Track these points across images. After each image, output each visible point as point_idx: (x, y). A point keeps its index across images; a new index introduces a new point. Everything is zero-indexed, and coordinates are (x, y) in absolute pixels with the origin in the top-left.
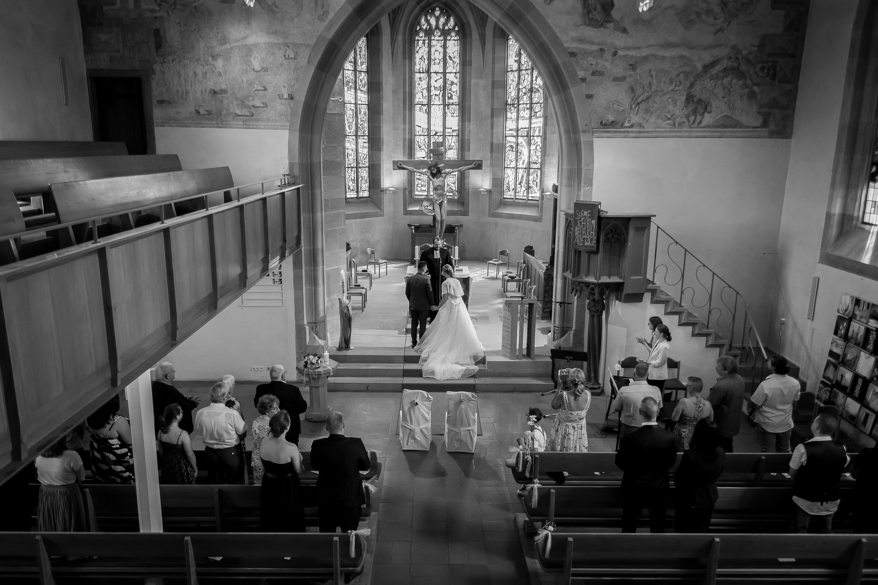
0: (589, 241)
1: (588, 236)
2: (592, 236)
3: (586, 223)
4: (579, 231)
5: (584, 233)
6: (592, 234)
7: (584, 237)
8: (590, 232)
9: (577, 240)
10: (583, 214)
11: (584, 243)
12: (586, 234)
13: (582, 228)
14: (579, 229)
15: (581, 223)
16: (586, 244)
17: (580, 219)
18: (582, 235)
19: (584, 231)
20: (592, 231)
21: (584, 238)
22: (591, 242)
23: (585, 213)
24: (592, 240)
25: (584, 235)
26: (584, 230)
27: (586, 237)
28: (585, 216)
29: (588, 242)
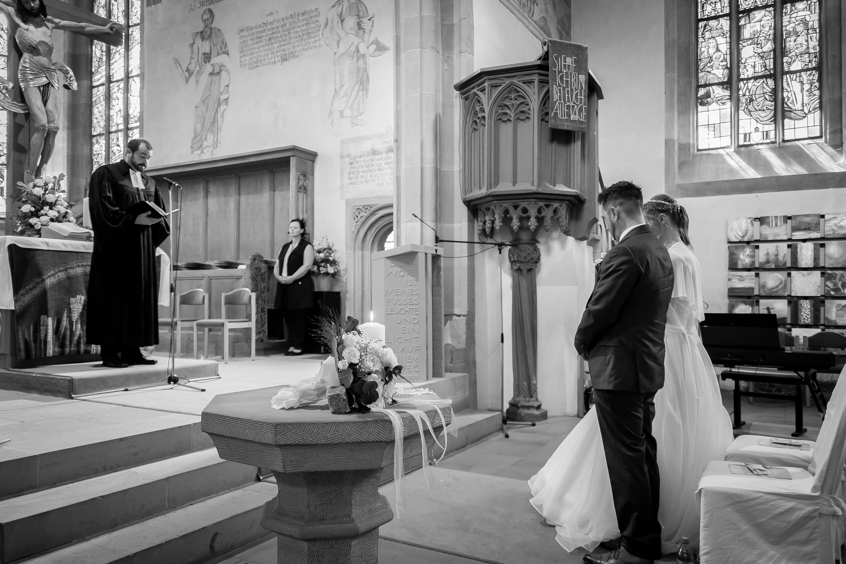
0: (577, 113)
1: (574, 103)
2: (580, 104)
3: (571, 79)
4: (560, 93)
5: (568, 97)
6: (581, 99)
7: (568, 104)
8: (577, 95)
9: (557, 110)
10: (565, 62)
11: (569, 115)
12: (572, 99)
13: (564, 88)
14: (560, 90)
15: (561, 78)
16: (572, 117)
17: (561, 71)
18: (564, 101)
19: (568, 94)
20: (581, 95)
21: (568, 107)
22: (579, 115)
23: (569, 60)
24: (580, 110)
25: (569, 101)
26: (568, 91)
27: (572, 104)
28: (569, 66)
29: (575, 114)
